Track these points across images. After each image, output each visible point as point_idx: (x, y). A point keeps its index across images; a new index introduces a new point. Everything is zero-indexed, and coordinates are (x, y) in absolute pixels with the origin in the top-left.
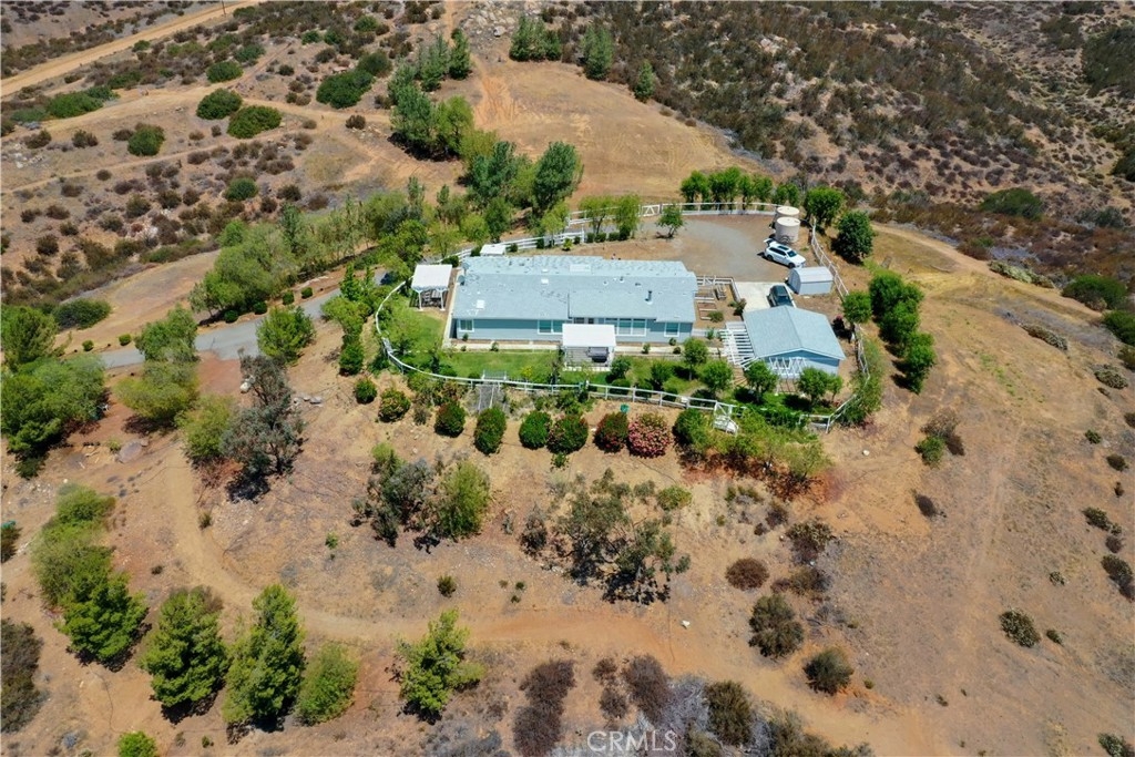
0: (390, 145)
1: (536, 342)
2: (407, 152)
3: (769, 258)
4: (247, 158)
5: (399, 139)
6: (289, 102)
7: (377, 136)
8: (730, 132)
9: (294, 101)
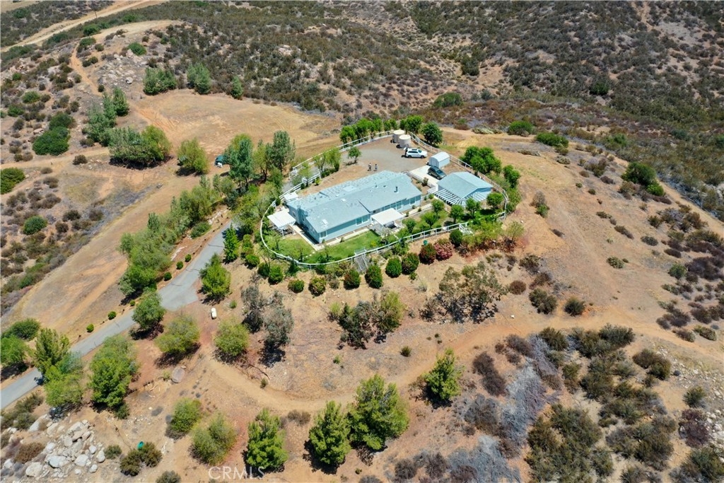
0: (113, 167)
1: (356, 231)
2: (129, 167)
3: (410, 157)
4: (20, 204)
5: (117, 161)
6: (18, 161)
7: (100, 164)
8: (295, 103)
9: (21, 159)
